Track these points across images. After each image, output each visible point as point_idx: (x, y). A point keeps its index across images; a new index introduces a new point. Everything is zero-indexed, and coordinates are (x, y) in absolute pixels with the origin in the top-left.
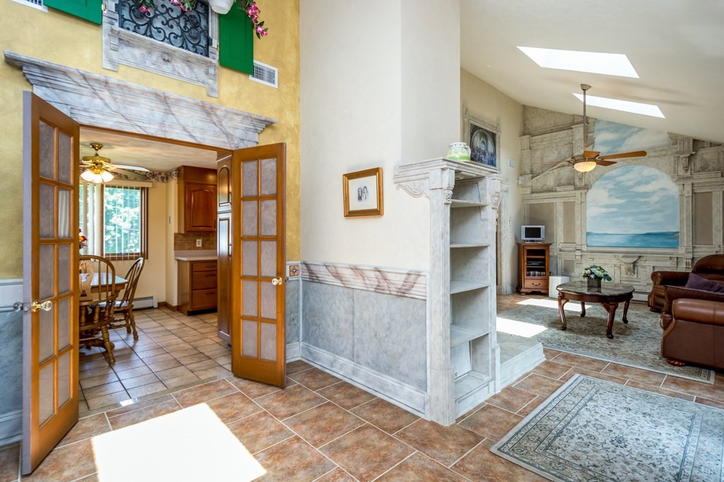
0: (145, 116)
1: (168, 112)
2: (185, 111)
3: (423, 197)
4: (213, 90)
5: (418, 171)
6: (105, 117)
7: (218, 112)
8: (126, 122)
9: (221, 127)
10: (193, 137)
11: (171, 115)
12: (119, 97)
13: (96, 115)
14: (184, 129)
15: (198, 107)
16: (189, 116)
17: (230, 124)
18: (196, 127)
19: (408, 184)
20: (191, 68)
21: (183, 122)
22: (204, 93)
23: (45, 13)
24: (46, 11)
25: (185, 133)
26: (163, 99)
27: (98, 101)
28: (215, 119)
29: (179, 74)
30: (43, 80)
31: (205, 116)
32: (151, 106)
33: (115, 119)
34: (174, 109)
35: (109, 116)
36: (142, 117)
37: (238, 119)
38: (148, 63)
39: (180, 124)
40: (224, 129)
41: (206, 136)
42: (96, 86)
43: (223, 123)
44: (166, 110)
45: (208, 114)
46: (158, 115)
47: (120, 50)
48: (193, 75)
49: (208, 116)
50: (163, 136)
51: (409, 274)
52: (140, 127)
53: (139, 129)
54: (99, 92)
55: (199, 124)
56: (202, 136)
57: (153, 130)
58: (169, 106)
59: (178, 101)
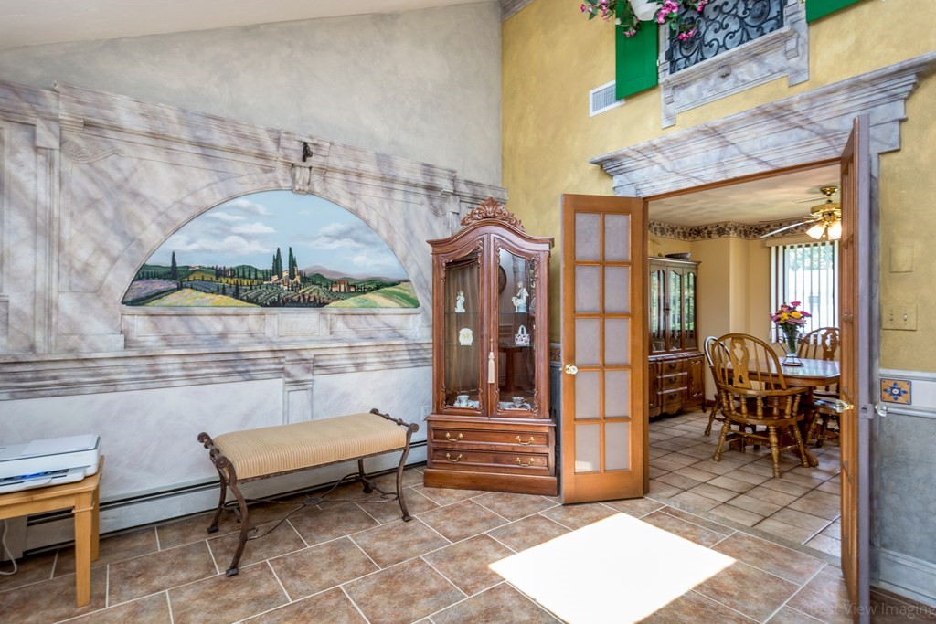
0: (699, 162)
1: (725, 144)
2: (745, 132)
4: (797, 72)
6: (664, 182)
7: (796, 108)
8: (682, 178)
9: (810, 127)
10: (765, 163)
11: (731, 147)
12: (670, 154)
13: (655, 184)
14: (749, 157)
15: (761, 117)
16: (754, 135)
17: (826, 113)
18: (766, 147)
20: (761, 62)
21: (746, 148)
22: (784, 85)
23: (621, 106)
24: (624, 103)
25: (752, 162)
26: (713, 132)
27: (656, 168)
28: (795, 120)
29: (743, 81)
30: (616, 169)
31: (776, 124)
32: (703, 148)
33: (671, 180)
34: (731, 137)
35: (666, 179)
36: (697, 165)
37: (840, 98)
38: (706, 94)
39: (743, 153)
40: (817, 128)
41: (786, 154)
42: (650, 154)
43: (815, 119)
44: (721, 143)
45: (780, 118)
46: (715, 153)
47: (675, 100)
48: (766, 69)
49: (782, 121)
50: (724, 179)
52: (696, 178)
53: (695, 181)
54: (653, 159)
55: (772, 139)
56: (779, 156)
57: (712, 176)
58: (723, 137)
59: (729, 125)
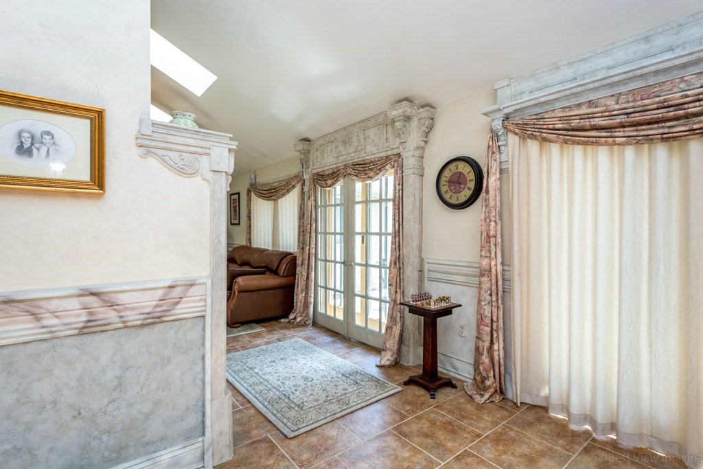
3: (197, 180)
5: (192, 142)
19: (171, 154)
51: (172, 287)
